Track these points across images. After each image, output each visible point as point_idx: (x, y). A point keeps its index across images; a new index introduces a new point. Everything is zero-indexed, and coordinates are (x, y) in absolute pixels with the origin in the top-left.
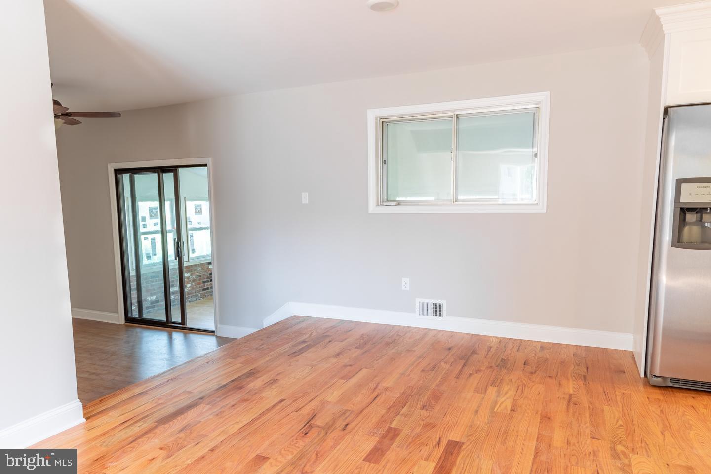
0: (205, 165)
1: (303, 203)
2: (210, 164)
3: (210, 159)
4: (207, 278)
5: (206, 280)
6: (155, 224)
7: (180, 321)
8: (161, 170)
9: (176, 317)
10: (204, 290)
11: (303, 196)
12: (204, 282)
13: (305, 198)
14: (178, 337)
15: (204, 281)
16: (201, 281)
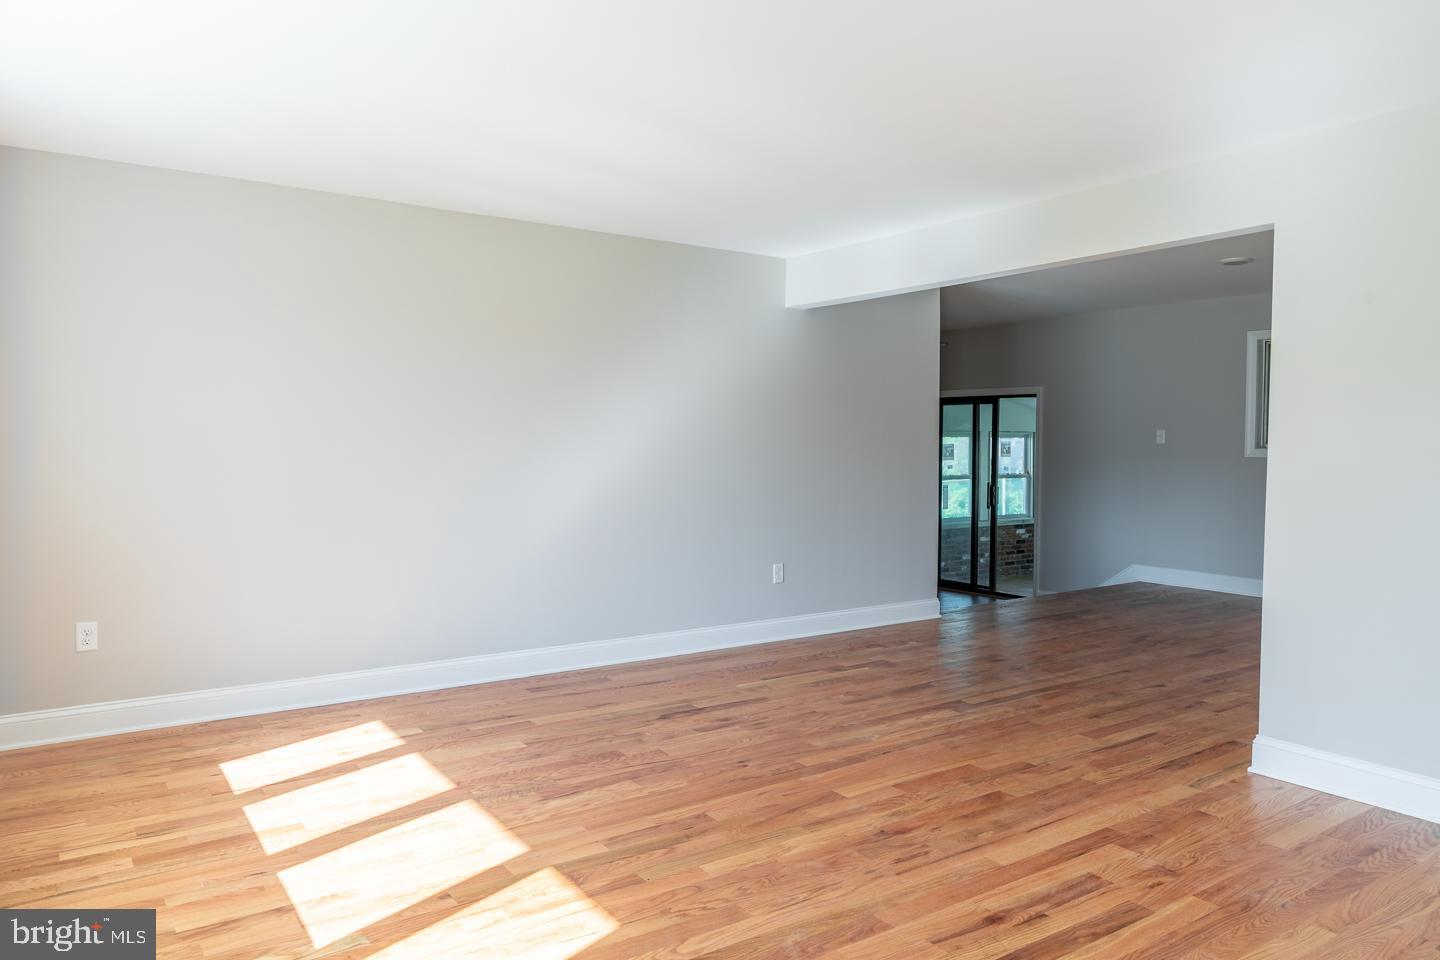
0: (1034, 396)
1: (1158, 442)
2: (1041, 394)
3: (1041, 388)
4: (1012, 548)
5: (1011, 550)
6: (950, 467)
7: (988, 584)
8: (976, 401)
9: (983, 581)
10: (1007, 564)
11: (1158, 434)
12: (1008, 553)
13: (1161, 437)
14: (984, 600)
15: (1008, 551)
16: (1004, 551)
